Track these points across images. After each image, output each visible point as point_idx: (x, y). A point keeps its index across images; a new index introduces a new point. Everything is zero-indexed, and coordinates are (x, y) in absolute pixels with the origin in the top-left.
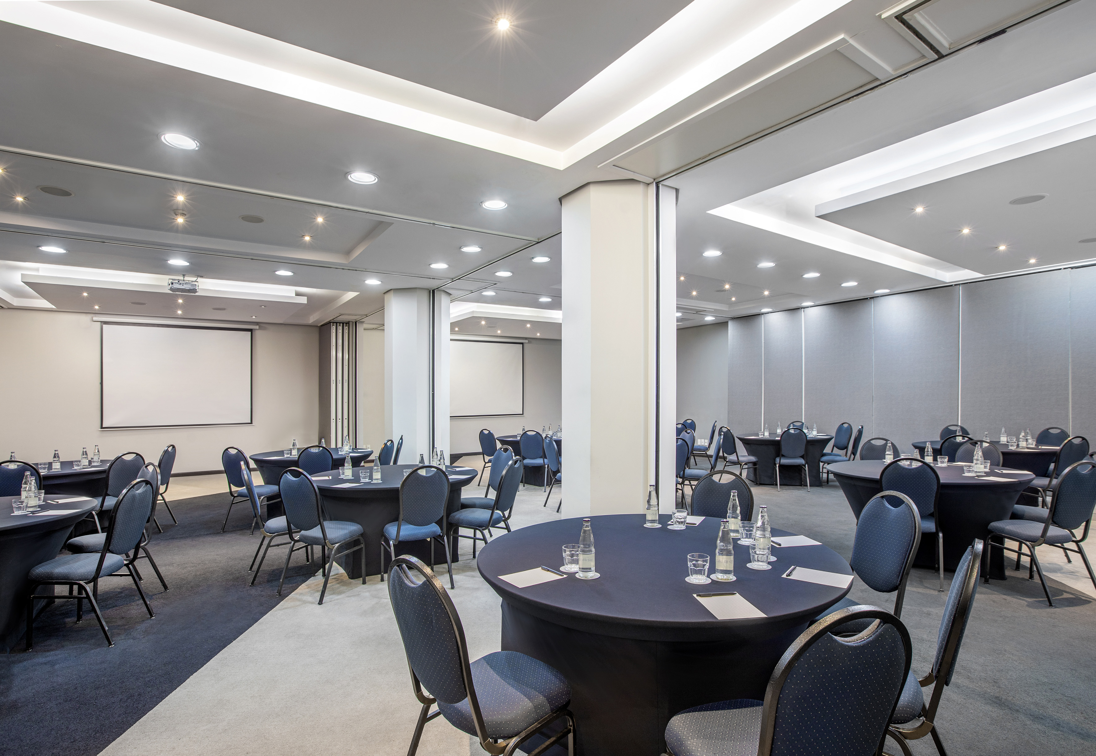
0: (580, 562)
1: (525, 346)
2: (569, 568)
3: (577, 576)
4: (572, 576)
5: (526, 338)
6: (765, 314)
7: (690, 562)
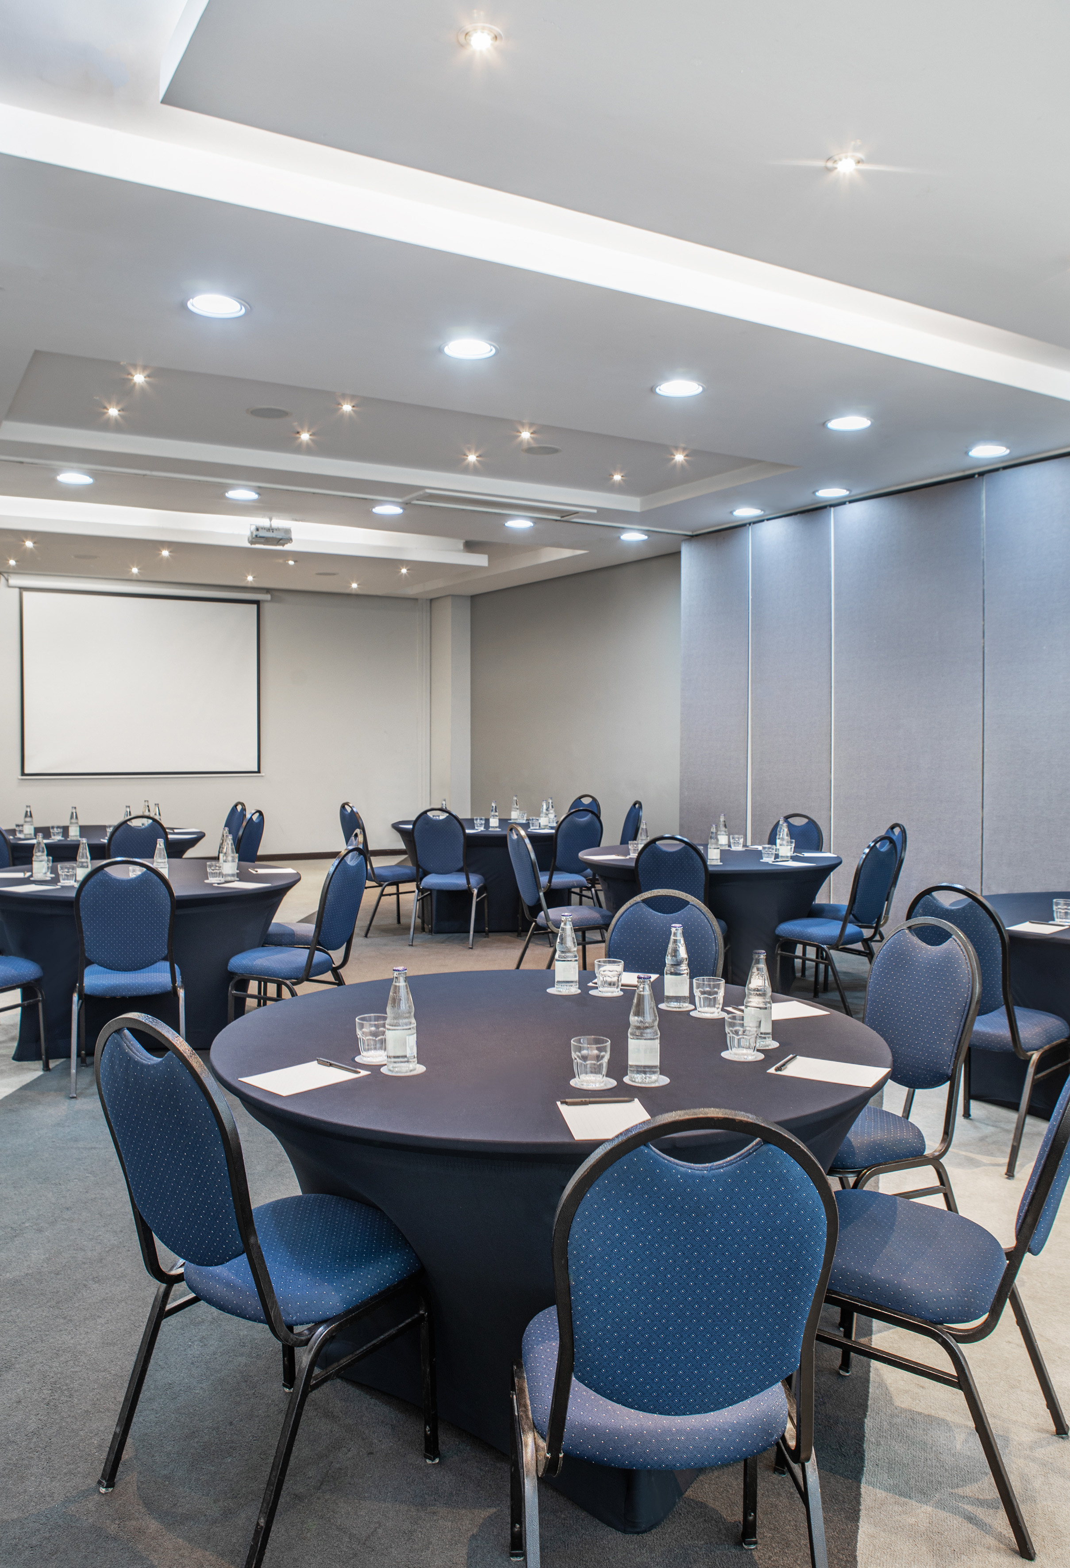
0: (390, 1044)
1: (266, 608)
2: (370, 1057)
3: (384, 1070)
4: (375, 1069)
5: (268, 590)
6: (754, 523)
7: (575, 1052)
